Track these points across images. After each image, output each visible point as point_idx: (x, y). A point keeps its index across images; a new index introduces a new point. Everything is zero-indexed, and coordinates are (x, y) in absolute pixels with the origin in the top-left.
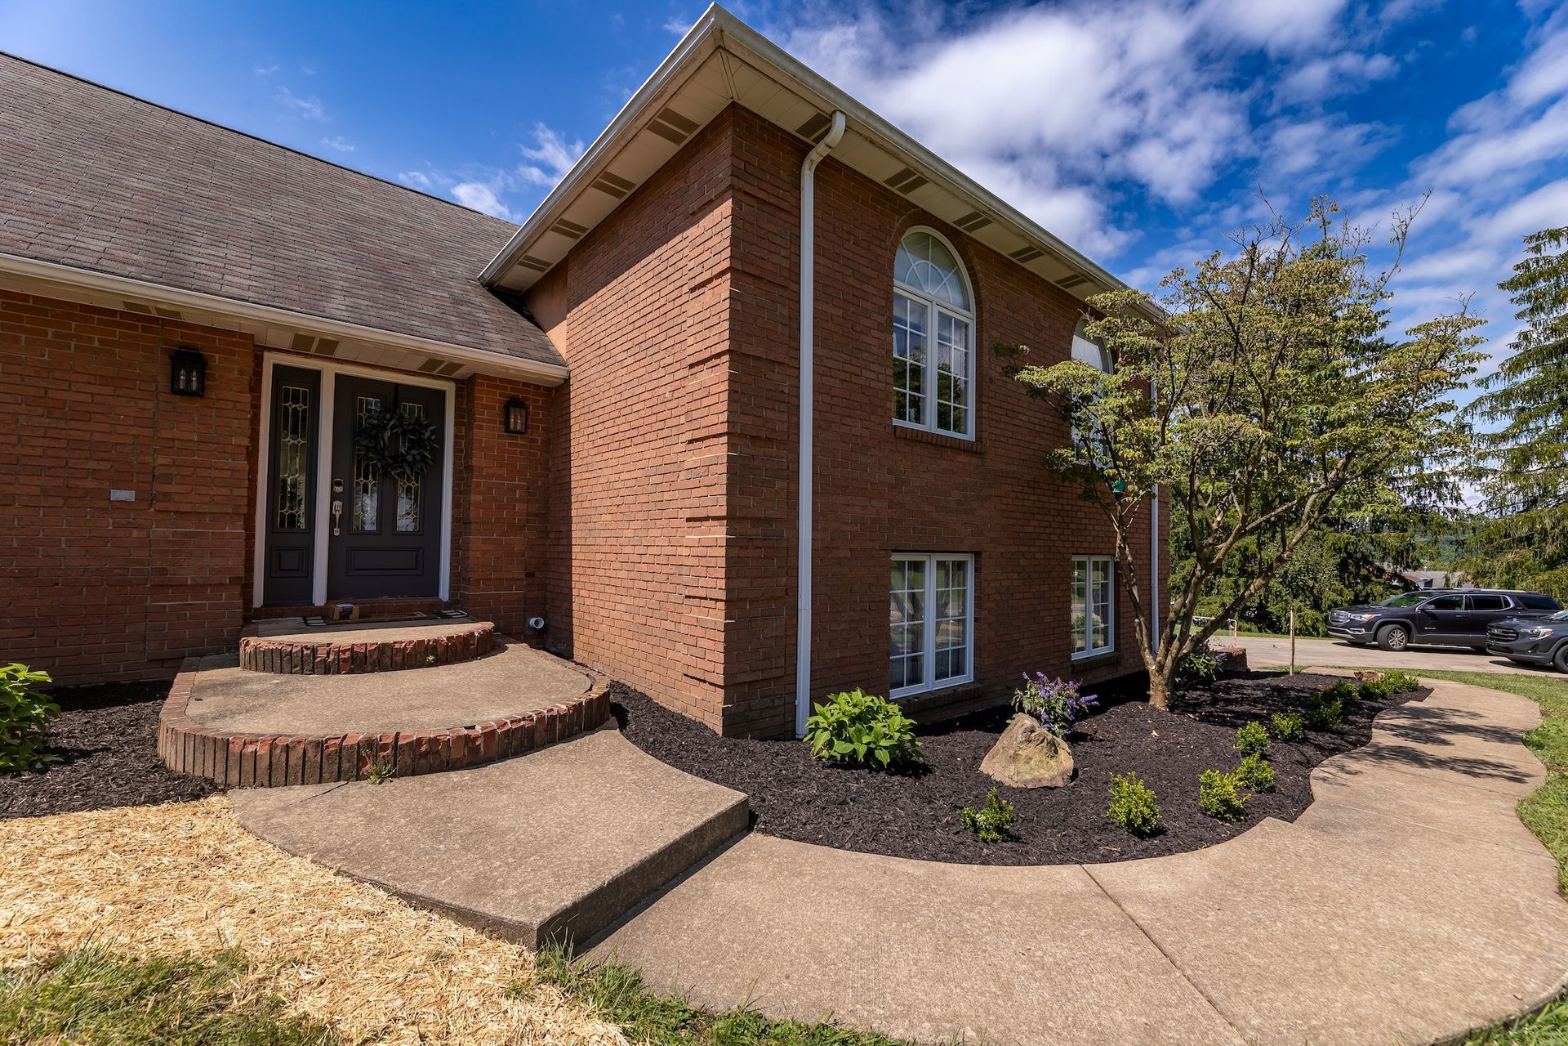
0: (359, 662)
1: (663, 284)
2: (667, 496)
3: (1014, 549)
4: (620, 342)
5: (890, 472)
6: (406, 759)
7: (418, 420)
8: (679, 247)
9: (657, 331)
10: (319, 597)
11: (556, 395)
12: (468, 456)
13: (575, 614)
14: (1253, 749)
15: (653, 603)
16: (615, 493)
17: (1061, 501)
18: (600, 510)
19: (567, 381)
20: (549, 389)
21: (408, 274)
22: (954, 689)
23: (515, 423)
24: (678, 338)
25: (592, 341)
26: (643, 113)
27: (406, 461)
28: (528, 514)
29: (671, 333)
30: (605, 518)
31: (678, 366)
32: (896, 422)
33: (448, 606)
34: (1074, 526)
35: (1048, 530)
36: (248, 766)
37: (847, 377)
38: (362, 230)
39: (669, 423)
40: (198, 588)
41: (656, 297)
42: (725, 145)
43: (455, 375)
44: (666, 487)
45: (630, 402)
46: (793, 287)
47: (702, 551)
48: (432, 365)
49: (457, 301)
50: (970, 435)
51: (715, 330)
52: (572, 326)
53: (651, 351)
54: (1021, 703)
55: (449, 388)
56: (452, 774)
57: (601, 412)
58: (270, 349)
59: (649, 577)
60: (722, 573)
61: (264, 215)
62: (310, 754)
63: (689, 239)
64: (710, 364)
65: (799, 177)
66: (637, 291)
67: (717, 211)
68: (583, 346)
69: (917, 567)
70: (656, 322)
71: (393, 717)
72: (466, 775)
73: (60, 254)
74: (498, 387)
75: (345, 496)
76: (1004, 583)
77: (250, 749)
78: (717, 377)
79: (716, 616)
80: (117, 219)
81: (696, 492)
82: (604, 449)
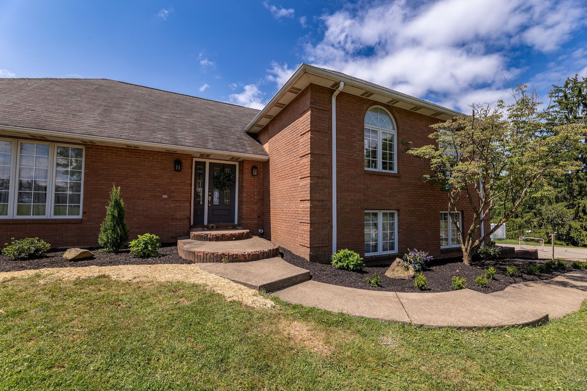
0: (218, 239)
1: (294, 133)
2: (295, 194)
3: (414, 208)
4: (282, 149)
5: (364, 185)
6: (231, 258)
7: (229, 174)
8: (298, 123)
9: (292, 147)
10: (206, 223)
11: (266, 164)
12: (242, 183)
13: (271, 228)
14: (490, 276)
15: (292, 225)
16: (281, 193)
17: (434, 192)
18: (278, 198)
19: (269, 160)
20: (264, 162)
21: (226, 132)
22: (389, 255)
23: (255, 173)
24: (298, 149)
25: (275, 149)
26: (287, 88)
27: (226, 185)
28: (258, 199)
29: (296, 147)
30: (279, 200)
31: (297, 157)
32: (366, 169)
33: (237, 226)
34: (441, 200)
35: (428, 202)
36: (199, 258)
37: (348, 157)
38: (215, 120)
39: (296, 173)
40: (180, 220)
41: (292, 137)
42: (309, 95)
43: (239, 160)
44: (295, 191)
45: (285, 167)
46: (330, 132)
47: (304, 210)
48: (233, 159)
49: (239, 139)
50: (395, 171)
51: (307, 147)
52: (270, 144)
53: (291, 152)
54: (406, 258)
55: (237, 164)
56: (241, 263)
57: (278, 169)
58: (194, 157)
59: (291, 217)
60: (309, 215)
61: (191, 120)
62: (211, 256)
63: (300, 121)
64: (305, 157)
65: (331, 100)
66: (287, 135)
67: (307, 114)
68: (273, 150)
69: (375, 215)
70: (292, 144)
71: (227, 250)
72: (244, 263)
73: (154, 140)
74: (250, 163)
75: (211, 195)
76: (409, 220)
77: (199, 254)
78: (307, 160)
79: (308, 228)
80: (162, 128)
81: (302, 193)
82: (279, 180)
